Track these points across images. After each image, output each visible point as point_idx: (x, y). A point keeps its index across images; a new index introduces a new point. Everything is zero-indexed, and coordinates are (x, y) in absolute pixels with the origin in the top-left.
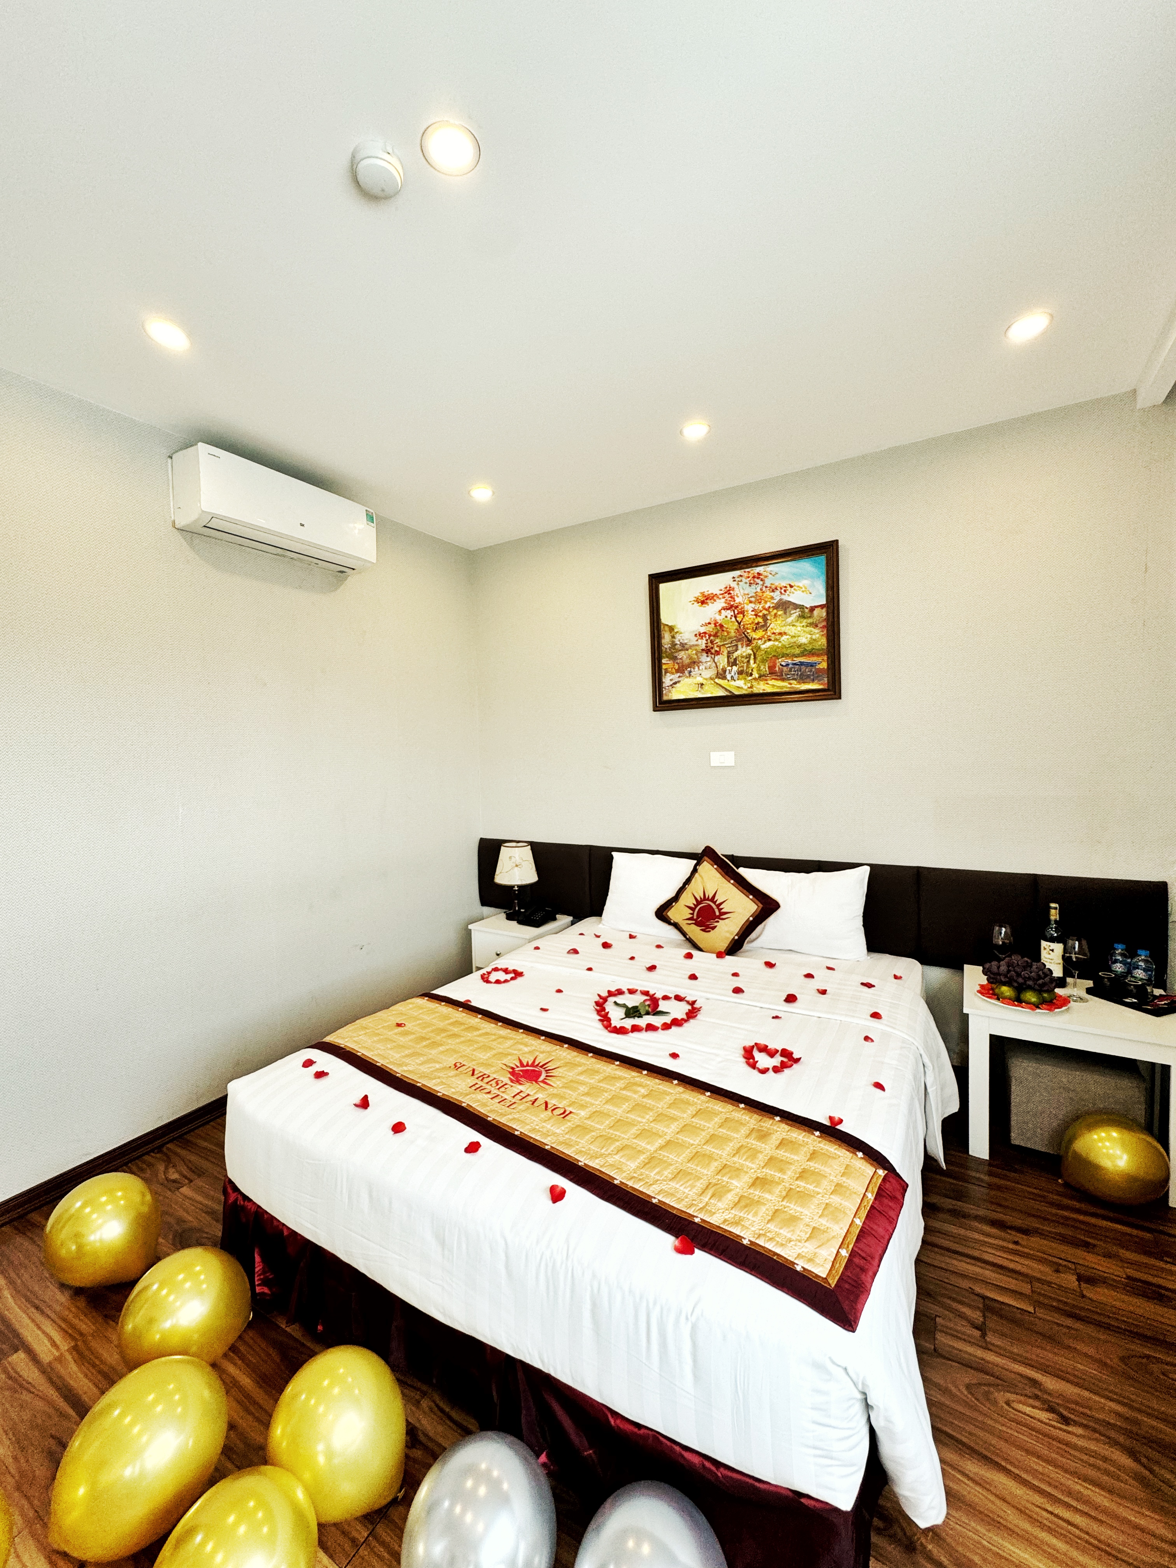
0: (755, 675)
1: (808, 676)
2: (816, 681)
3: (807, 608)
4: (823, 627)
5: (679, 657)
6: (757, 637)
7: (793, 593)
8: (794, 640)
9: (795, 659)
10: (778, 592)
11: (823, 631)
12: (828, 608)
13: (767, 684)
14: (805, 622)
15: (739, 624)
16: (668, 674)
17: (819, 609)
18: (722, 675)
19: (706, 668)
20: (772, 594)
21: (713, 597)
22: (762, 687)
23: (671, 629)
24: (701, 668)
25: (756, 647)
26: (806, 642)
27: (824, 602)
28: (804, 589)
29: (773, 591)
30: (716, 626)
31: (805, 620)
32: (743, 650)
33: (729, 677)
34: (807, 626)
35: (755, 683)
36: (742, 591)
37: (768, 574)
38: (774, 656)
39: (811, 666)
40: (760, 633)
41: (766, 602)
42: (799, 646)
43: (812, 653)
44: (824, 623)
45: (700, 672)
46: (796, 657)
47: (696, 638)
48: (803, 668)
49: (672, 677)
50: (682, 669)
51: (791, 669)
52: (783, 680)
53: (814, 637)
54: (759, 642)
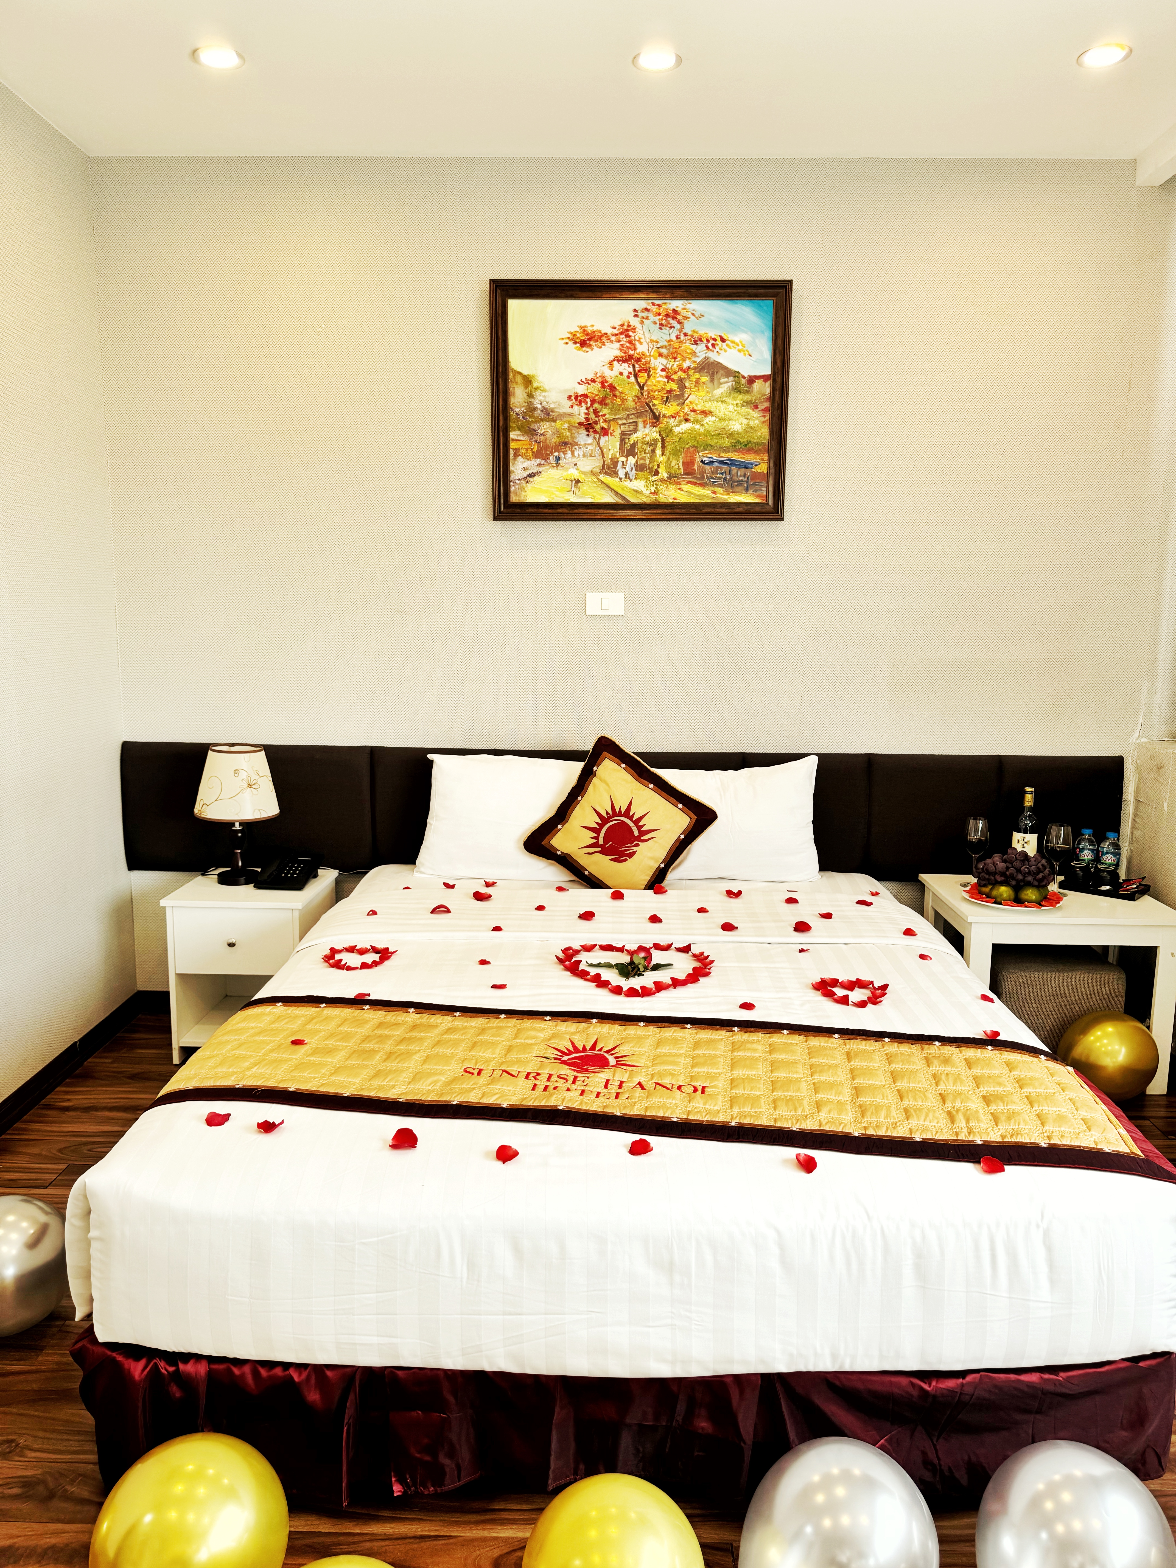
0: (663, 474)
1: (740, 483)
2: (751, 491)
3: (744, 377)
4: (765, 410)
5: (541, 431)
6: (668, 413)
7: (726, 351)
8: (724, 424)
9: (723, 454)
10: (702, 347)
11: (764, 416)
12: (774, 381)
13: (680, 489)
14: (740, 398)
15: (642, 388)
16: (520, 459)
17: (761, 381)
18: (610, 468)
19: (584, 456)
20: (694, 347)
21: (600, 337)
22: (671, 494)
23: (527, 381)
24: (576, 453)
25: (666, 428)
26: (740, 431)
27: (768, 371)
28: (740, 347)
29: (696, 343)
30: (603, 386)
31: (740, 397)
32: (646, 433)
33: (621, 472)
34: (743, 406)
35: (662, 488)
36: (647, 335)
37: (690, 315)
38: (694, 446)
39: (746, 467)
40: (672, 408)
41: (684, 359)
42: (730, 435)
43: (748, 448)
44: (767, 404)
45: (574, 460)
46: (724, 451)
47: (570, 403)
48: (734, 469)
49: (527, 463)
50: (543, 452)
51: (717, 469)
52: (702, 485)
53: (751, 423)
54: (671, 421)
